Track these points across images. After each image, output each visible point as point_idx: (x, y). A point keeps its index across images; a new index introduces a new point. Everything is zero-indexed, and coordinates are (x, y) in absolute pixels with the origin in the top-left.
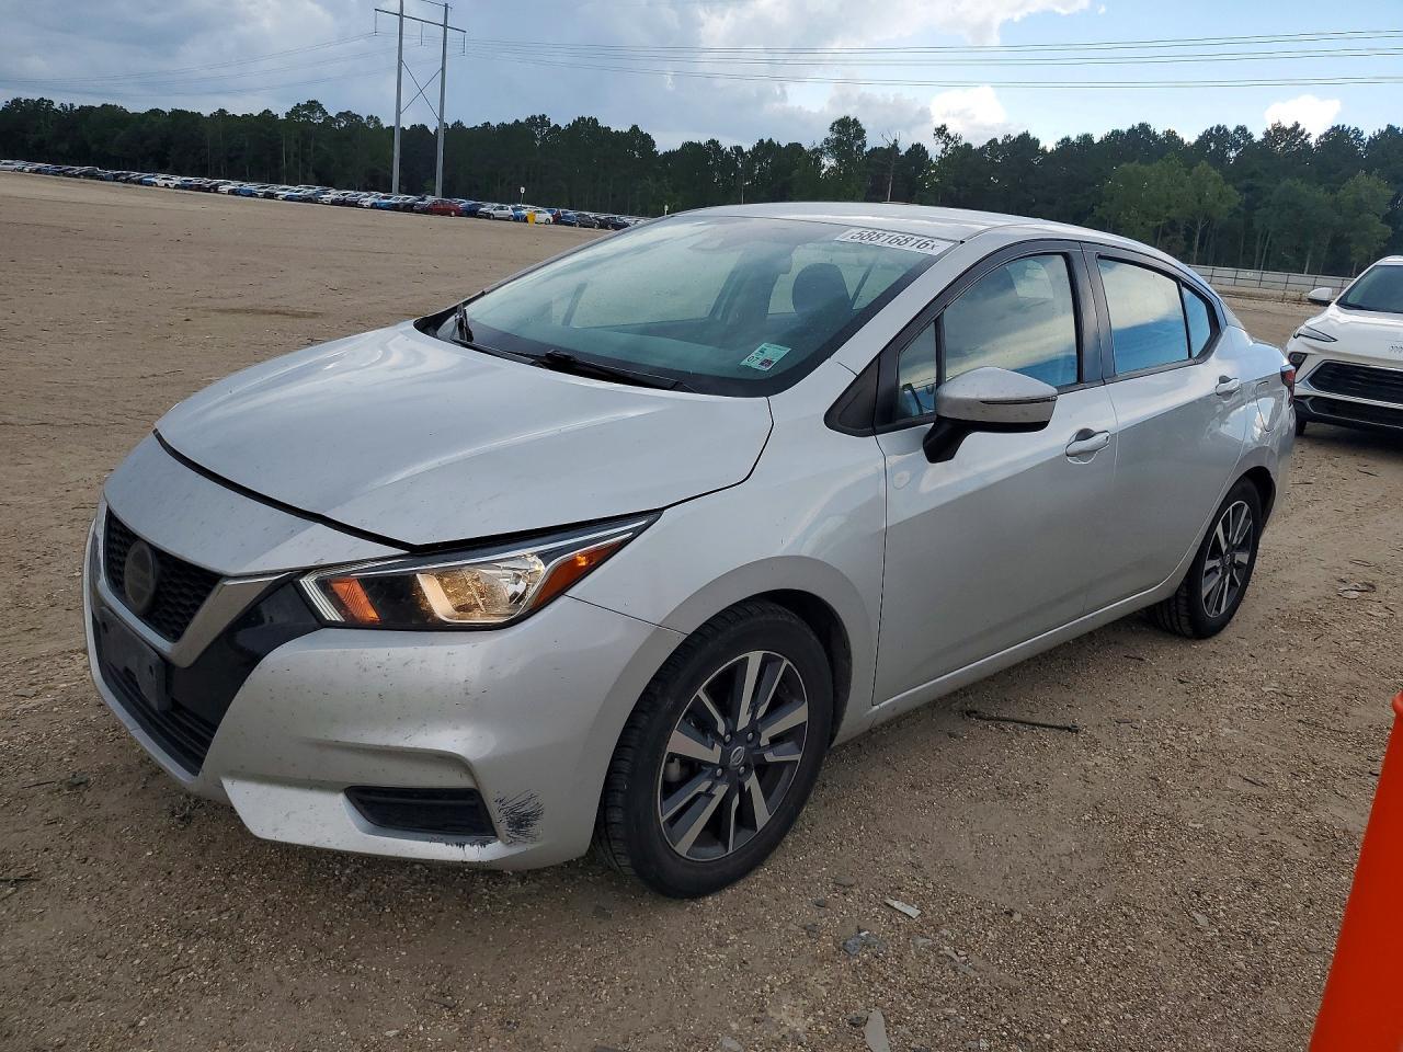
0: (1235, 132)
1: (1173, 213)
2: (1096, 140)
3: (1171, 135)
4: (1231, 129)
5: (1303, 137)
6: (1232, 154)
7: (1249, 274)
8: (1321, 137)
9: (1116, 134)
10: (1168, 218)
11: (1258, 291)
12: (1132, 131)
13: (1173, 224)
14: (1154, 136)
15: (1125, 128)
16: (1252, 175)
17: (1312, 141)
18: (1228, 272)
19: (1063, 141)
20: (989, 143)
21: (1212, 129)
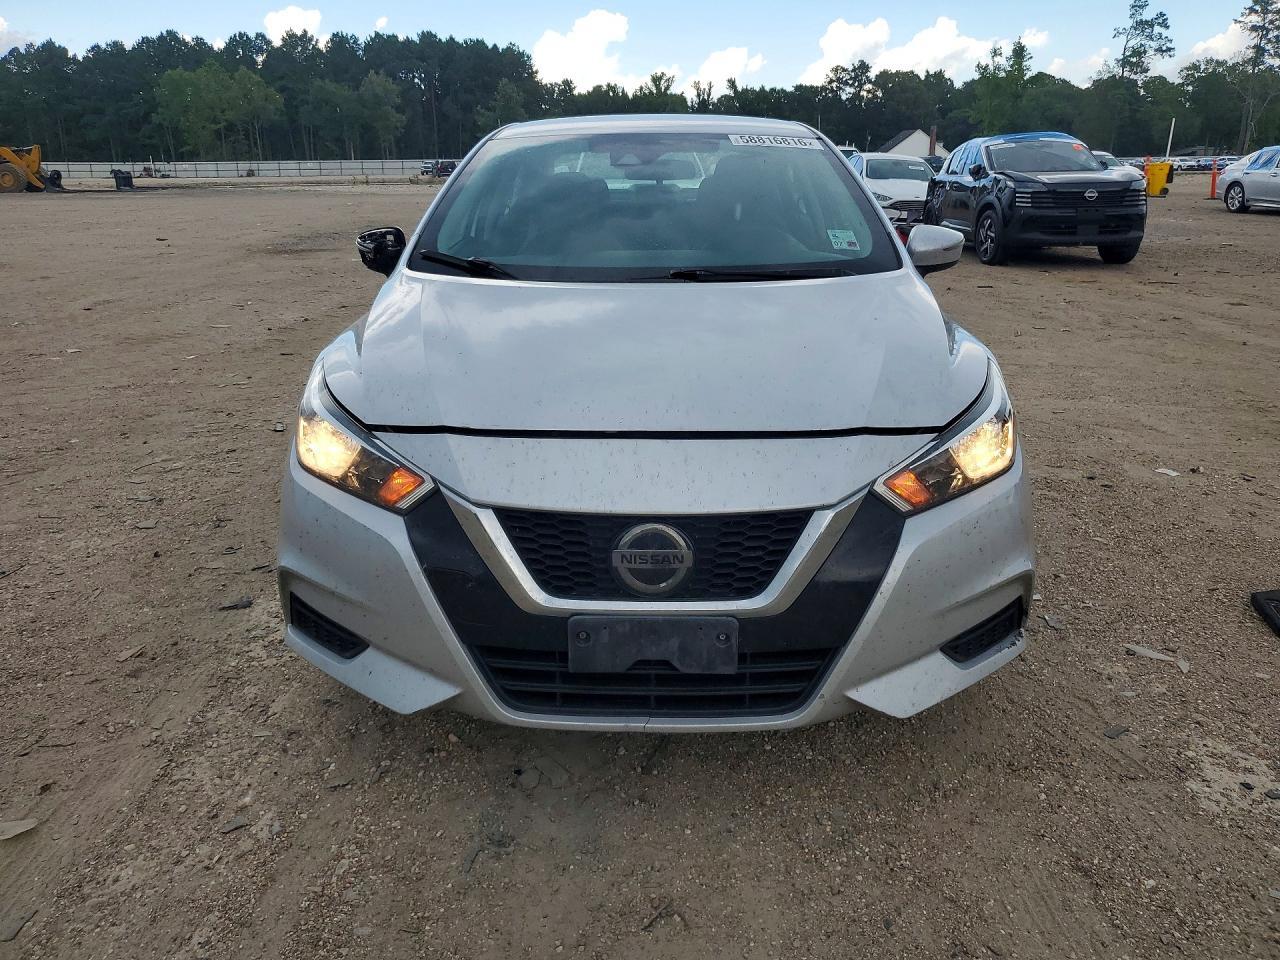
0: (256, 38)
1: (230, 115)
2: (128, 46)
3: (199, 42)
4: (252, 35)
5: (314, 43)
6: (260, 59)
7: (310, 164)
8: (328, 43)
9: (145, 40)
10: (226, 121)
11: (319, 179)
12: (161, 37)
13: (231, 127)
14: (186, 44)
15: (154, 34)
16: (282, 78)
17: (322, 46)
18: (292, 164)
19: (93, 48)
20: (11, 53)
21: (235, 36)
